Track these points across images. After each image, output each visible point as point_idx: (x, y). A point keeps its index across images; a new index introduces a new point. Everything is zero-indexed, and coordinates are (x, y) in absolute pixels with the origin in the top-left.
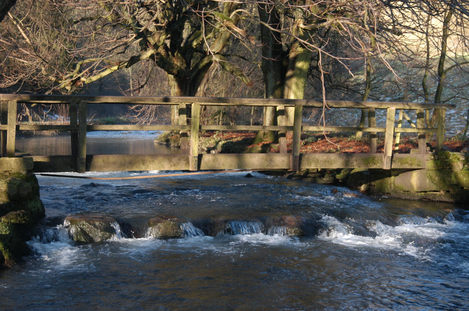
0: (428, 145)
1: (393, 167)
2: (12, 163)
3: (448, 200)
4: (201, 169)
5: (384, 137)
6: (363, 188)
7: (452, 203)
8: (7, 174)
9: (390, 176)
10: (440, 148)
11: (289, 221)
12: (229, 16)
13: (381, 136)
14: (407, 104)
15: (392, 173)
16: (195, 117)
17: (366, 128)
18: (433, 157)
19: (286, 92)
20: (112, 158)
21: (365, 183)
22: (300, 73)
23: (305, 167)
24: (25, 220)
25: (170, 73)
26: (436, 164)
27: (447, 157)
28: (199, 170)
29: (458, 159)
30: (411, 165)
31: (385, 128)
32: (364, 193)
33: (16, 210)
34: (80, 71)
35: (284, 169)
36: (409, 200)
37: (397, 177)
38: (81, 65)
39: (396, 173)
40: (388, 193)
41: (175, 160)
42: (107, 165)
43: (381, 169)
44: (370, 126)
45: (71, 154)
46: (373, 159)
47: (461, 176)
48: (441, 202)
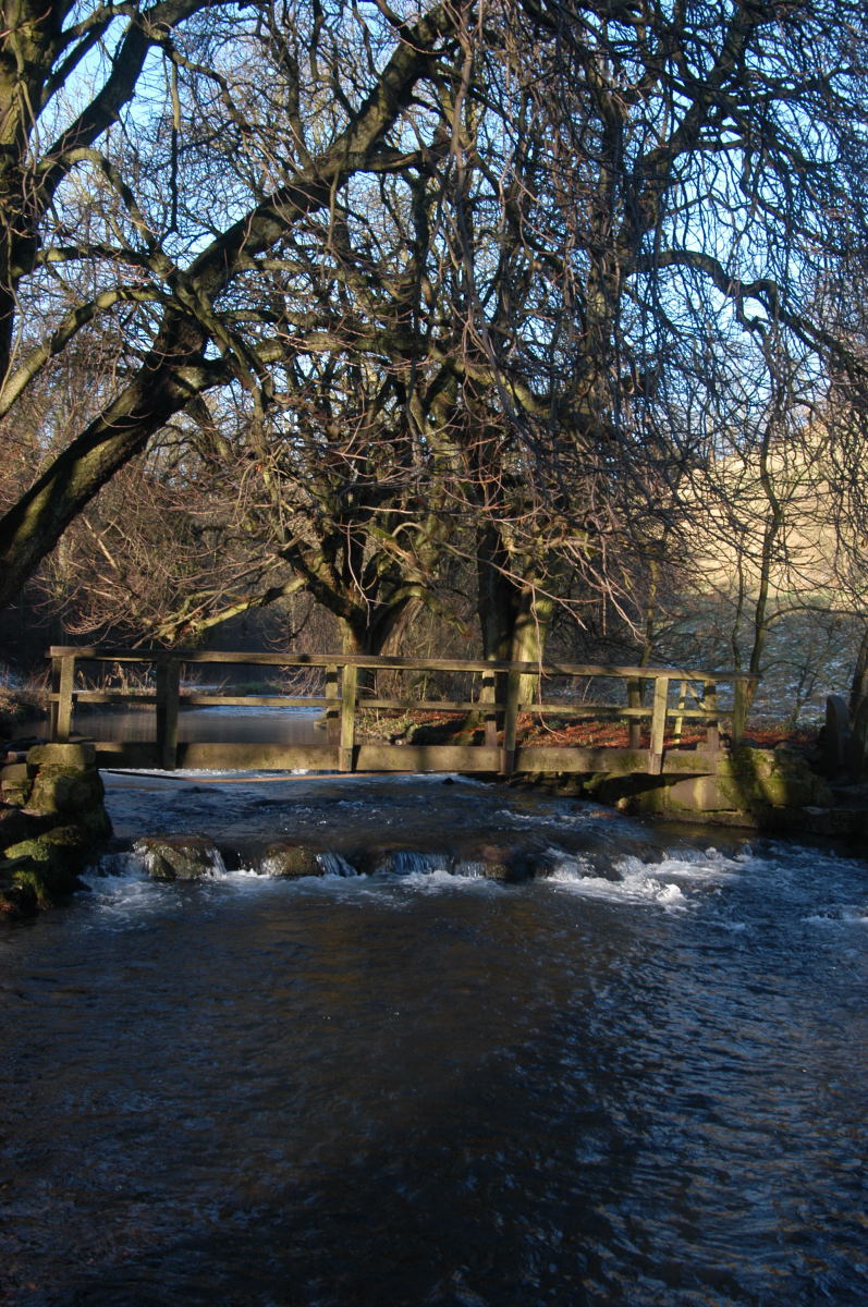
0: (723, 737)
1: (664, 771)
2: (64, 752)
3: (748, 825)
4: (358, 769)
5: (651, 723)
6: (621, 803)
7: (754, 829)
8: (56, 769)
9: (663, 785)
10: (738, 741)
11: (490, 854)
12: (391, 533)
13: (648, 720)
14: (689, 673)
15: (667, 780)
16: (349, 687)
18: (727, 757)
19: (515, 649)
20: (218, 749)
21: (626, 796)
23: (524, 769)
24: (77, 841)
25: (340, 614)
26: (732, 767)
27: (749, 756)
28: (354, 771)
29: (765, 760)
30: (694, 768)
31: (653, 710)
32: (621, 811)
33: (65, 826)
34: (189, 611)
35: (491, 772)
36: (692, 824)
37: (673, 788)
38: (191, 602)
39: (671, 781)
40: (659, 813)
41: (316, 754)
42: (209, 762)
43: (647, 775)
44: (630, 707)
45: (155, 740)
46: (634, 757)
47: (768, 787)
48: (736, 827)
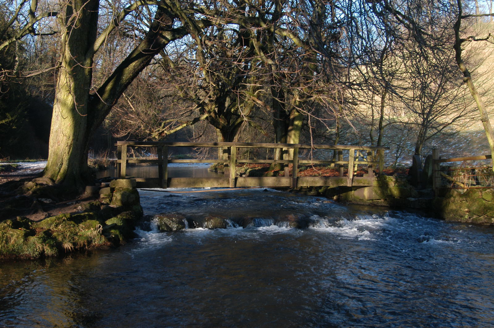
0: (374, 171)
1: (353, 185)
2: (124, 182)
3: (386, 205)
4: (237, 186)
5: (348, 166)
6: (335, 198)
7: (388, 206)
8: (121, 189)
9: (351, 190)
10: (381, 173)
11: (291, 218)
12: (254, 94)
13: (346, 166)
14: (362, 147)
15: (353, 188)
16: (233, 155)
17: (337, 161)
18: (377, 179)
19: (288, 139)
20: (183, 180)
21: (336, 195)
22: (296, 128)
23: (300, 185)
24: (131, 217)
25: (217, 128)
26: (379, 183)
27: (385, 179)
28: (235, 187)
29: (392, 180)
30: (364, 184)
31: (348, 161)
32: (335, 201)
33: (126, 211)
34: (164, 127)
35: (287, 187)
36: (363, 205)
37: (355, 191)
38: (164, 124)
39: (355, 188)
40: (350, 201)
41: (221, 181)
42: (180, 184)
43: (346, 187)
44: (339, 160)
45: (158, 177)
46: (341, 180)
47: (393, 190)
48: (381, 206)
